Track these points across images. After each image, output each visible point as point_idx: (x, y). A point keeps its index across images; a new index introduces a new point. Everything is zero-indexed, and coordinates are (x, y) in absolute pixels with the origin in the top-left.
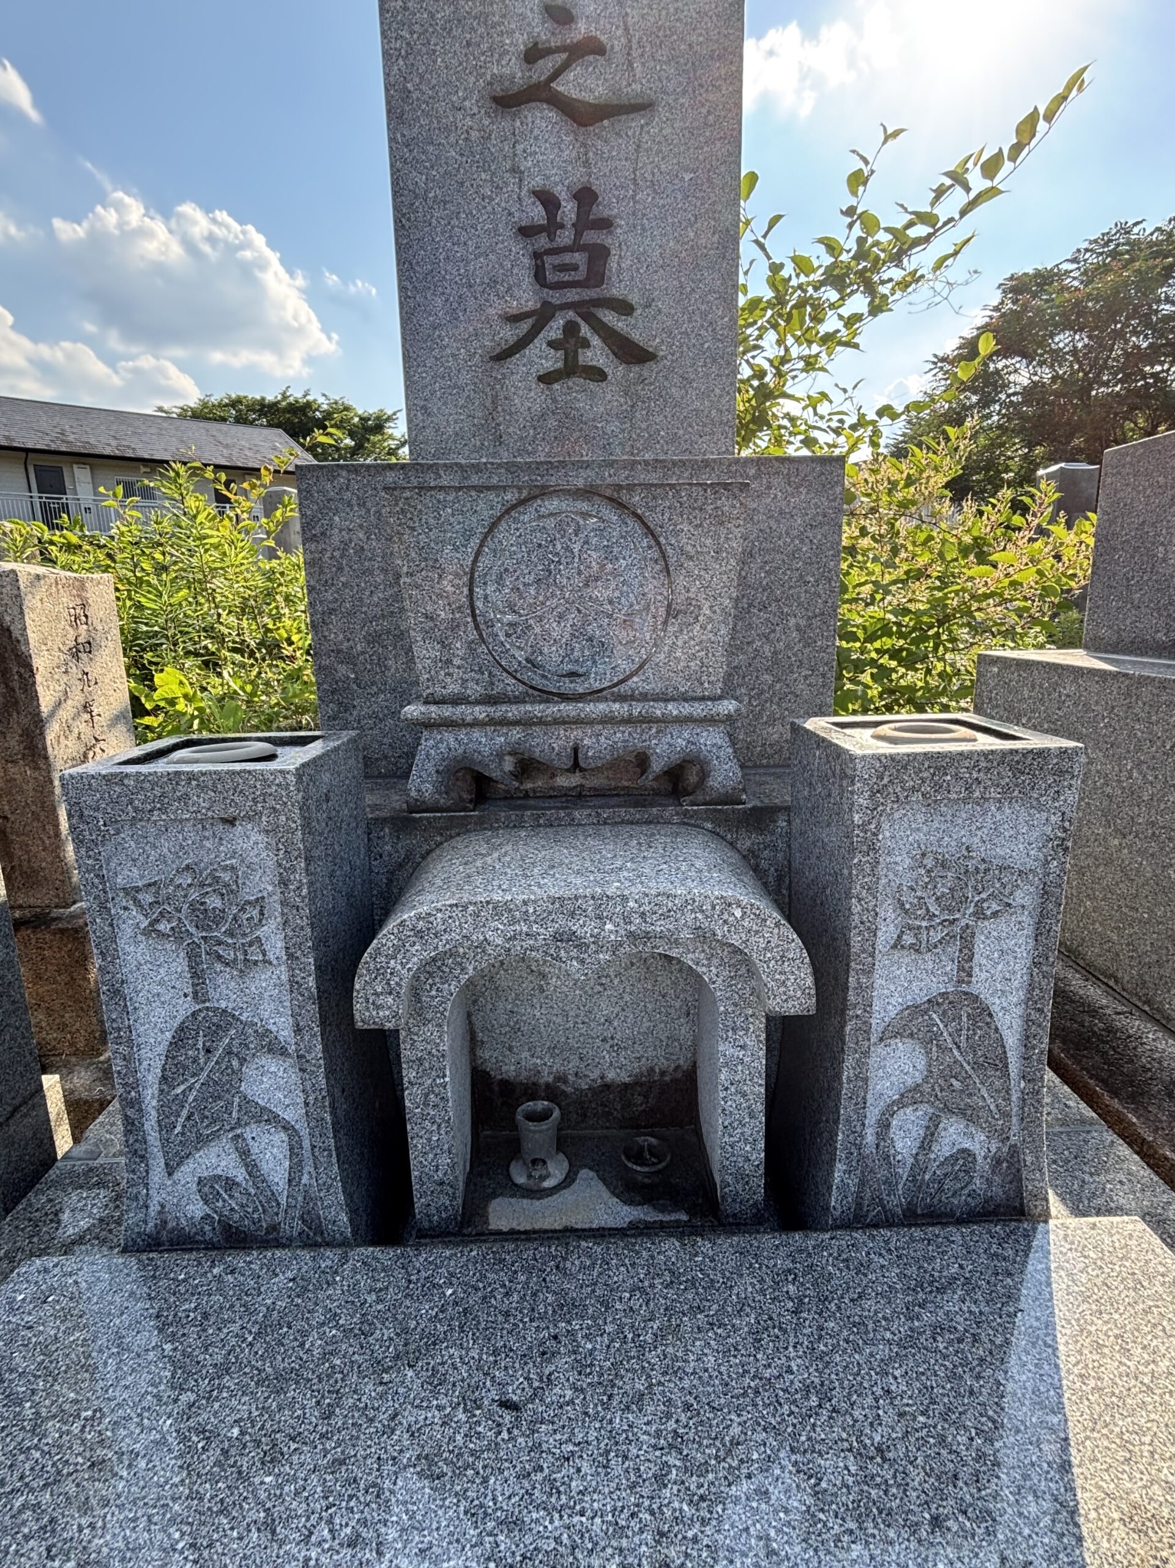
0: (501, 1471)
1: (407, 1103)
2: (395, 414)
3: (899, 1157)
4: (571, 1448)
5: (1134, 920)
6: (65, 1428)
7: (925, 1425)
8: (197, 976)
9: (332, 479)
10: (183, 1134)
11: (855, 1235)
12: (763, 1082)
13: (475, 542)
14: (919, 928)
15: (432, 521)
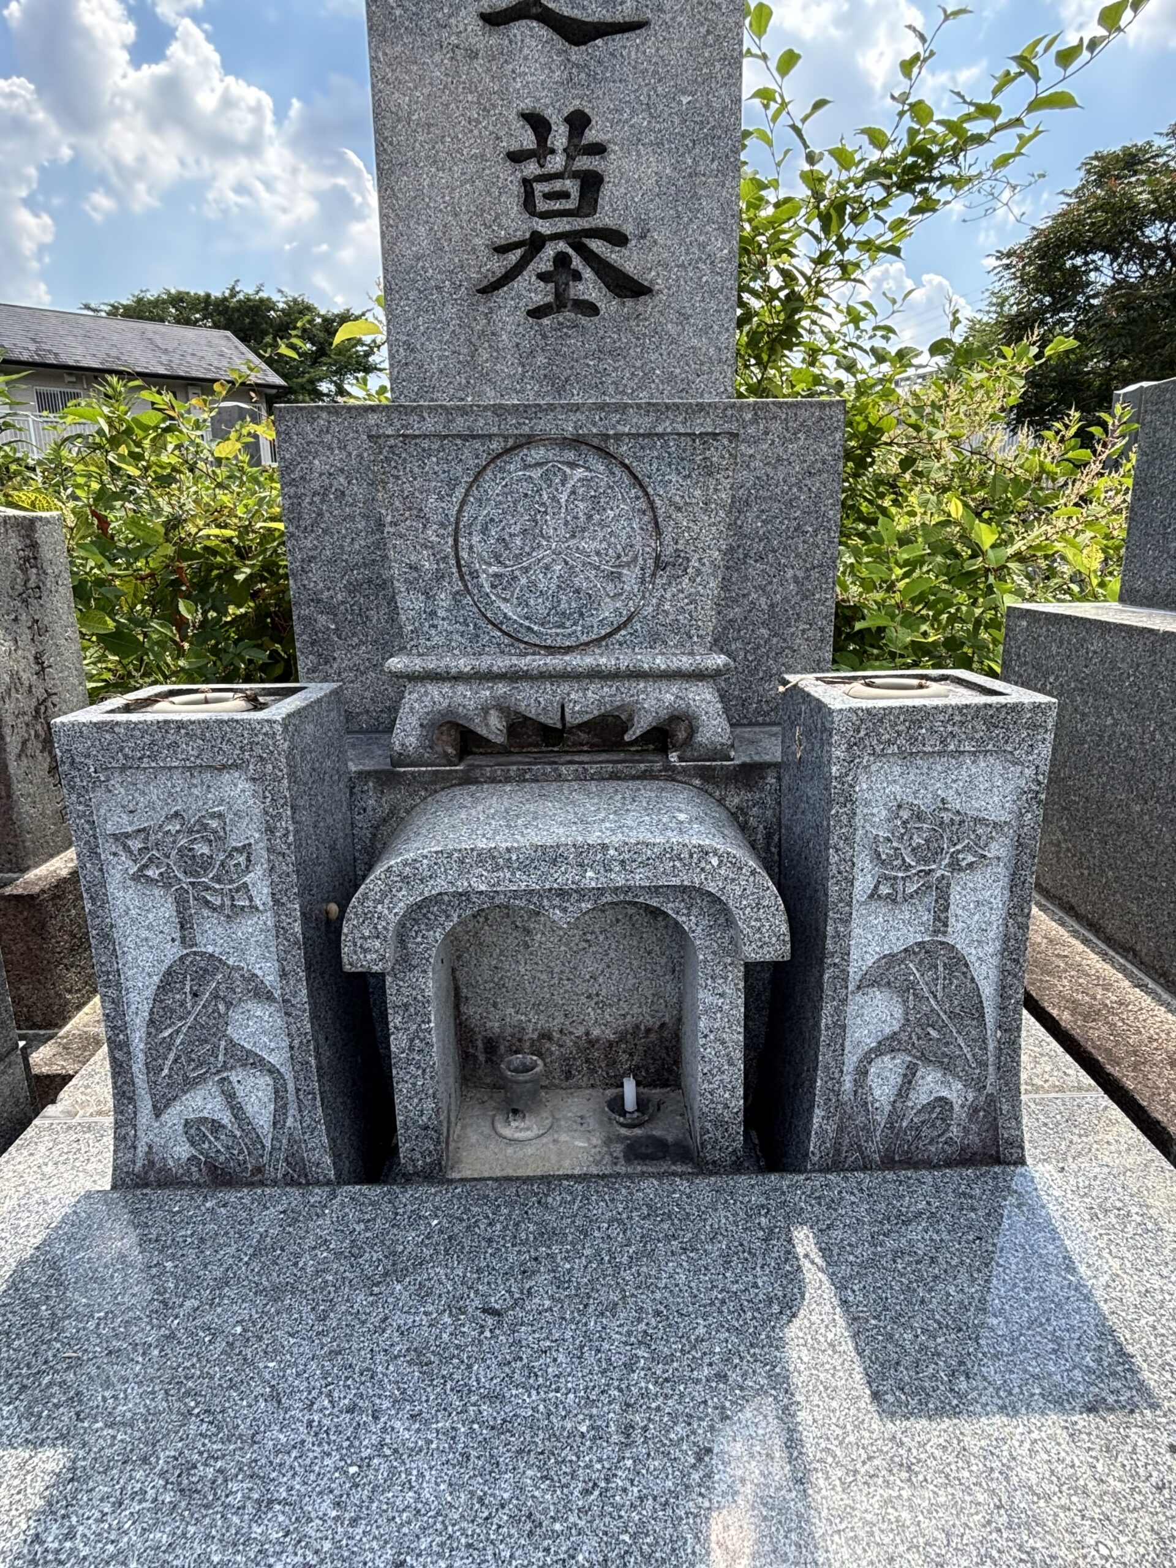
0: (484, 1360)
1: (393, 1048)
3: (877, 1105)
4: (548, 1343)
5: (1153, 889)
6: (81, 1325)
7: (876, 1326)
8: (184, 924)
9: (312, 420)
10: (170, 1076)
11: (829, 1176)
12: (742, 1030)
13: (460, 492)
14: (895, 878)
15: (416, 470)
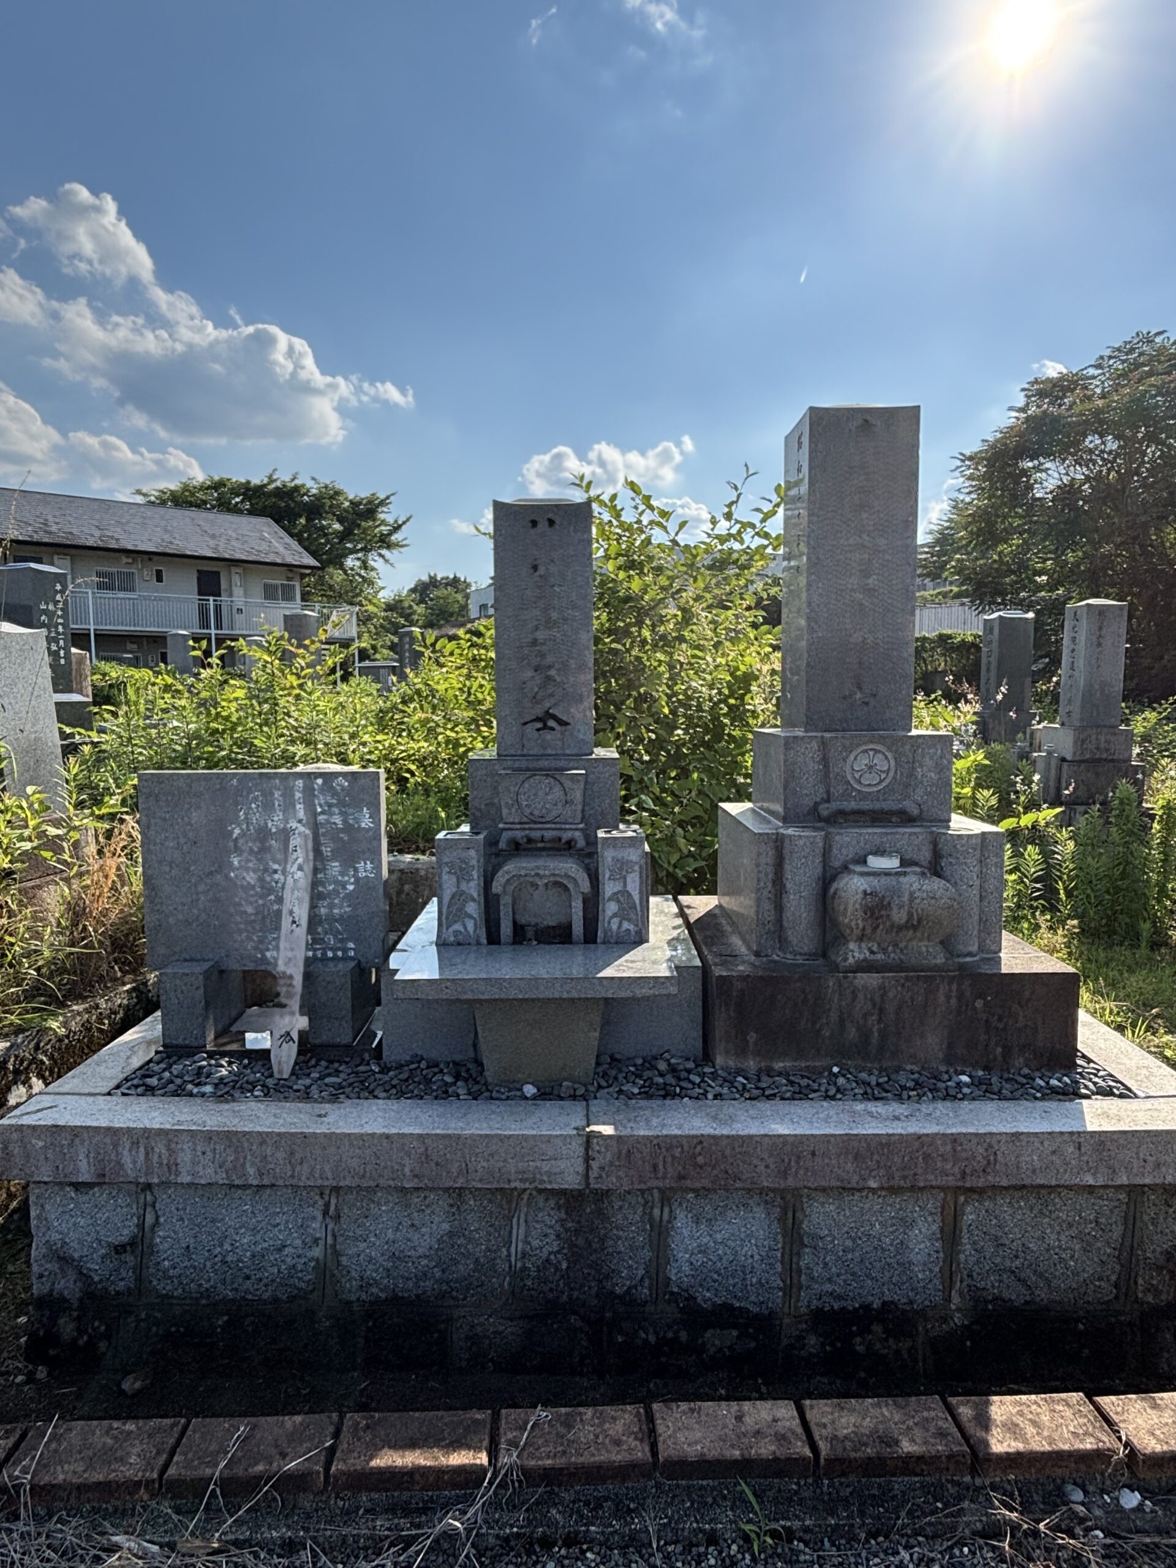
2: (388, 498)
3: (613, 930)
10: (451, 920)
12: (582, 912)
13: (519, 785)
14: (614, 875)
15: (508, 781)
